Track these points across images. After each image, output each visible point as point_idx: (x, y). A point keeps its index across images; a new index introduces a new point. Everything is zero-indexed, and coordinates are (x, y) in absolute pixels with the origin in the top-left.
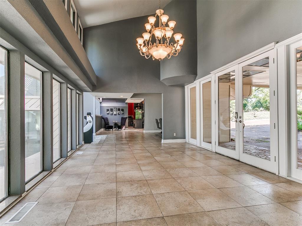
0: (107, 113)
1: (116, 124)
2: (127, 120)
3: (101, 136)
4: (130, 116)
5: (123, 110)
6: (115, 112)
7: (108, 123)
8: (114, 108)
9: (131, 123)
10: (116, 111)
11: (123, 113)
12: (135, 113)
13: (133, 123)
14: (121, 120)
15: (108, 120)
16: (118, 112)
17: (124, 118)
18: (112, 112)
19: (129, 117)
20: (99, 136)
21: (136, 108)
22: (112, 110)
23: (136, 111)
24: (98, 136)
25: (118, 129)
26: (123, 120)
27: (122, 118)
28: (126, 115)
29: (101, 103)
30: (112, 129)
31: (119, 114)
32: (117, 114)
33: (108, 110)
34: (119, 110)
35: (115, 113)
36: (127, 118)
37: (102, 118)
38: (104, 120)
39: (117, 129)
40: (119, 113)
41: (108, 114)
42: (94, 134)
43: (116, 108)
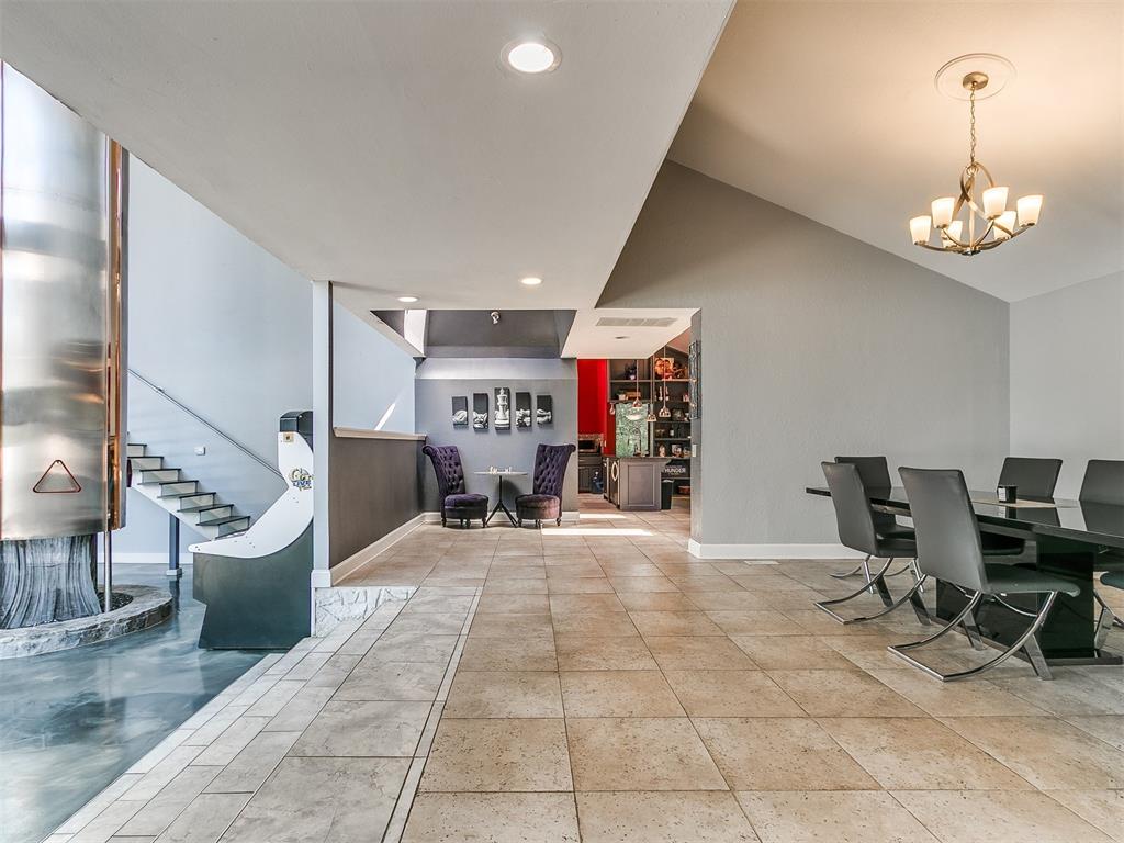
0: (457, 419)
1: (506, 487)
2: (573, 463)
3: (372, 591)
4: (588, 437)
5: (546, 402)
6: (500, 414)
7: (461, 477)
8: (497, 391)
9: (591, 476)
10: (509, 407)
11: (549, 422)
12: (612, 420)
13: (602, 477)
14: (539, 464)
15: (458, 464)
16: (519, 414)
17: (552, 448)
18: (484, 416)
19: (583, 445)
20: (359, 590)
21: (622, 397)
22: (481, 401)
23: (621, 409)
24: (344, 590)
25: (521, 517)
26: (549, 459)
27: (542, 449)
28: (567, 433)
29: (420, 361)
30: (482, 515)
31: (522, 425)
32: (514, 428)
33: (459, 403)
34: (524, 399)
35: (500, 418)
36: (571, 448)
37: (425, 449)
38: (436, 464)
39: (514, 514)
40: (527, 420)
41: (458, 425)
42: (321, 576)
43: (507, 391)
